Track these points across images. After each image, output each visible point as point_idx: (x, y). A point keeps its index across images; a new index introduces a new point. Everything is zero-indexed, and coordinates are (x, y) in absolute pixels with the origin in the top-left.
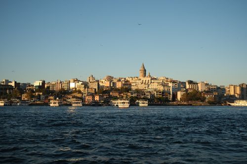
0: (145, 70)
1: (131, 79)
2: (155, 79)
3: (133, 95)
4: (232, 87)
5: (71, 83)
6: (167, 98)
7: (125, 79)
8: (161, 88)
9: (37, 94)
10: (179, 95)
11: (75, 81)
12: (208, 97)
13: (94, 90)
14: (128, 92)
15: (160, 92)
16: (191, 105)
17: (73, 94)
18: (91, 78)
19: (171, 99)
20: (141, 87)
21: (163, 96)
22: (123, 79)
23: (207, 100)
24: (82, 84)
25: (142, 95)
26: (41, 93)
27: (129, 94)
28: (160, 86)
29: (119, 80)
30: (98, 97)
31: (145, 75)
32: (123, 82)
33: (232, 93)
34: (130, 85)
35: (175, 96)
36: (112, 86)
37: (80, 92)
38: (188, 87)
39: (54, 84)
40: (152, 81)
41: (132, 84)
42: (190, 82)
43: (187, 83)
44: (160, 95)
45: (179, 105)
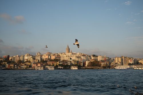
0: (69, 49)
1: (61, 54)
2: (74, 54)
3: (61, 63)
4: (117, 58)
5: (25, 57)
6: (80, 65)
7: (58, 54)
8: (77, 59)
9: (4, 63)
10: (87, 63)
11: (28, 55)
12: (102, 64)
13: (38, 60)
14: (58, 62)
15: (76, 62)
16: (93, 69)
17: (25, 63)
18: (38, 53)
19: (82, 65)
20: (66, 59)
21: (77, 63)
22: (57, 54)
23: (102, 66)
24: (32, 57)
25: (66, 63)
26: (6, 63)
27: (58, 63)
28: (76, 58)
29: (54, 55)
30: (40, 65)
31: (69, 52)
32: (56, 56)
33: (117, 62)
34: (60, 57)
35: (84, 64)
36: (49, 58)
37: (30, 62)
38: (92, 58)
39: (15, 57)
40: (73, 55)
41: (61, 57)
42: (94, 56)
43: (92, 56)
44: (76, 63)
45: (86, 69)
